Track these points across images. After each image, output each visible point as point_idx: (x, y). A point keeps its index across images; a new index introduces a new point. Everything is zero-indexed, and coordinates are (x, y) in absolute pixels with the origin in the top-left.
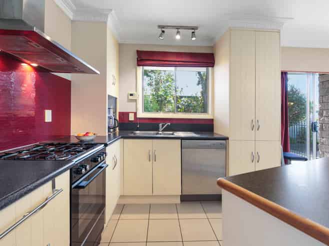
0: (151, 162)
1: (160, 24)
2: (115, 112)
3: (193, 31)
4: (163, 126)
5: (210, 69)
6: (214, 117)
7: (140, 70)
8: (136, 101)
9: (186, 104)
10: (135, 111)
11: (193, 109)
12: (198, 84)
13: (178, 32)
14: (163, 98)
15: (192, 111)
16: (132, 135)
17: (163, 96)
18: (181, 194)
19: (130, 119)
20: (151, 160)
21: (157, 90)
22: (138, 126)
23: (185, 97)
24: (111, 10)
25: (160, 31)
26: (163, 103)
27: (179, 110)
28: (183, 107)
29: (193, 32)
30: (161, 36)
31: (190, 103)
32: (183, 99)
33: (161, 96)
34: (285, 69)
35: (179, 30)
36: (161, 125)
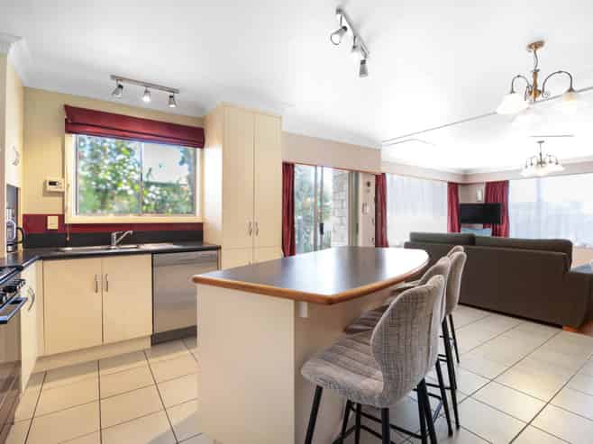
0: (99, 293)
1: (114, 74)
2: (15, 215)
3: (172, 94)
4: (118, 236)
5: (198, 150)
6: (203, 219)
7: (71, 140)
8: (62, 194)
9: (159, 198)
10: (61, 213)
11: (172, 207)
12: (182, 163)
13: (146, 92)
14: (109, 185)
15: (170, 210)
16: (59, 253)
17: (109, 181)
18: (151, 333)
19: (49, 227)
20: (99, 289)
21: (96, 169)
22: (68, 239)
23: (156, 184)
24: (19, 38)
25: (114, 84)
26: (109, 195)
27: (144, 208)
28: (153, 203)
29: (171, 97)
30: (115, 92)
31: (166, 197)
32: (153, 188)
33: (104, 181)
34: (290, 160)
35: (148, 89)
36: (114, 234)
